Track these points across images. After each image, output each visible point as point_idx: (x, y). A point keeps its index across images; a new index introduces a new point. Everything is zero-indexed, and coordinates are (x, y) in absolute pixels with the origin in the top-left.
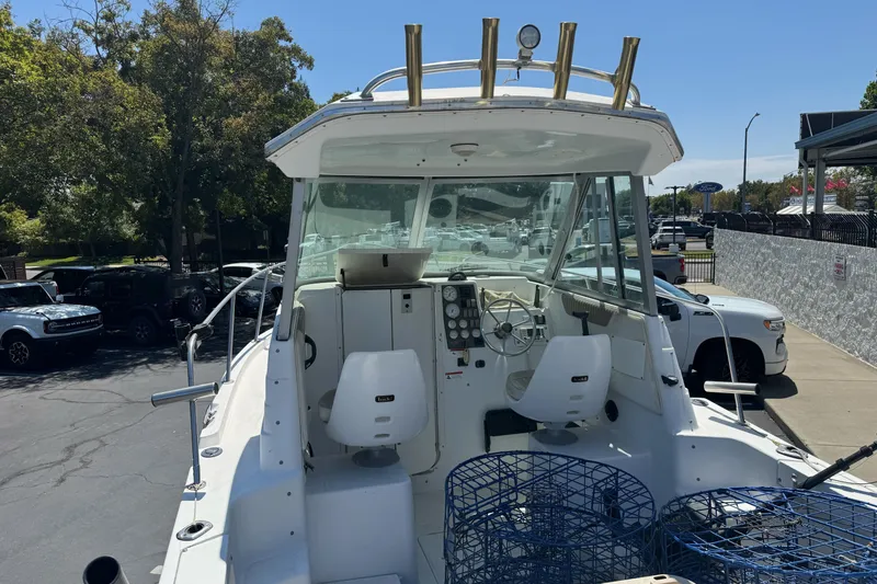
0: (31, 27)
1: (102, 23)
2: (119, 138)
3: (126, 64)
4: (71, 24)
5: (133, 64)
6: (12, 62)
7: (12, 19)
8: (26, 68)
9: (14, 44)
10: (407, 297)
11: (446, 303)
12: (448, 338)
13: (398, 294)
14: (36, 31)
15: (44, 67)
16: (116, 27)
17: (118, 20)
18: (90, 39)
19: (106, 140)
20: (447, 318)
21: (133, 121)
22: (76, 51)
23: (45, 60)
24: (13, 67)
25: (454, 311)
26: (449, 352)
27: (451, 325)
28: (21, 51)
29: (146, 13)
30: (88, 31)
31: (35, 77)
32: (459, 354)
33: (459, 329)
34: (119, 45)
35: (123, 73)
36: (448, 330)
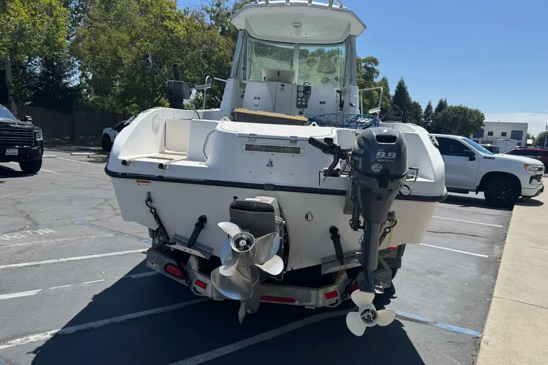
0: (185, 11)
1: (215, 8)
2: (215, 63)
3: (223, 29)
4: (200, 8)
5: (227, 28)
6: (174, 25)
7: (177, 7)
8: (179, 29)
9: (176, 17)
10: (283, 85)
11: (298, 91)
12: (297, 104)
13: (279, 84)
14: (186, 13)
15: (187, 29)
16: (220, 10)
17: (222, 6)
18: (208, 16)
19: (209, 64)
20: (298, 97)
21: (222, 53)
22: (201, 22)
23: (188, 25)
24: (174, 28)
25: (301, 95)
26: (297, 109)
27: (299, 99)
28: (178, 21)
29: (236, 3)
30: (208, 12)
31: (183, 32)
32: (300, 110)
33: (302, 101)
34: (221, 19)
35: (222, 33)
36: (298, 101)
